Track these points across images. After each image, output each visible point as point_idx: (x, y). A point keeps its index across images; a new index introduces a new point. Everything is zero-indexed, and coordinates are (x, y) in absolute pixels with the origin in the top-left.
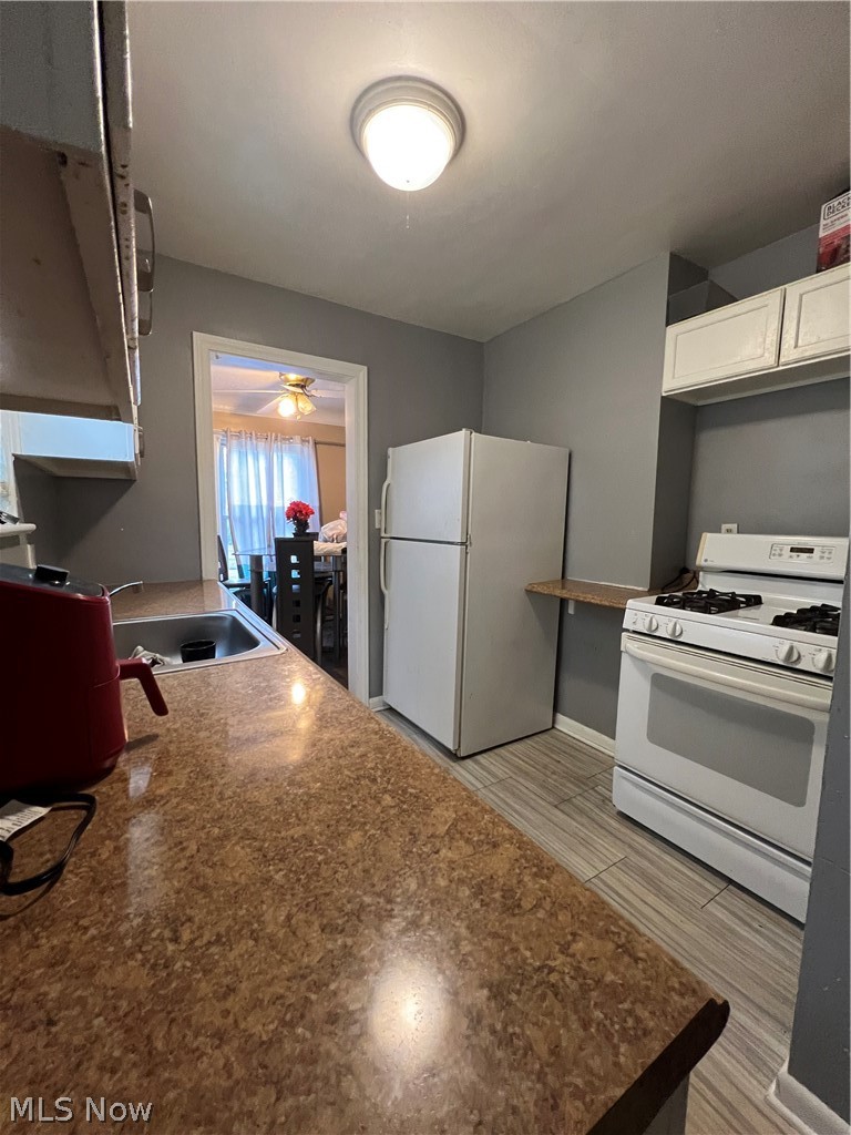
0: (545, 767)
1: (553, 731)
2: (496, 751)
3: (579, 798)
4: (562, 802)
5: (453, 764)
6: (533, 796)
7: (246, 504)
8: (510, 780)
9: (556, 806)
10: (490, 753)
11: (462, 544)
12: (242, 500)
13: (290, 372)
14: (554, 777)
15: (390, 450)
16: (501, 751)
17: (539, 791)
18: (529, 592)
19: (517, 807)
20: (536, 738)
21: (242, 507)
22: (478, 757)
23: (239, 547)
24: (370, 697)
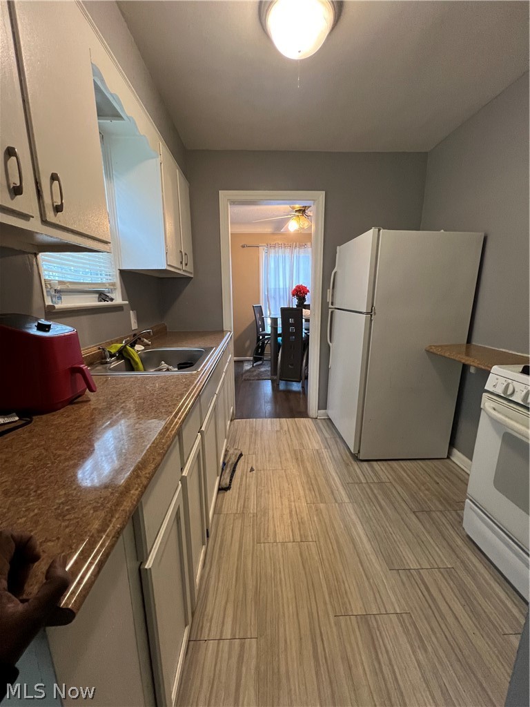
0: (424, 484)
1: (447, 460)
2: (390, 462)
3: (438, 513)
4: (422, 511)
5: (353, 462)
6: (400, 500)
7: (277, 287)
8: (388, 485)
9: (414, 512)
10: (384, 462)
11: (367, 313)
12: (275, 285)
13: (295, 204)
14: (427, 492)
15: (338, 247)
16: (394, 464)
17: (407, 497)
18: (427, 351)
19: (382, 502)
20: (428, 462)
21: (275, 289)
22: (374, 464)
23: (272, 313)
24: (319, 409)
